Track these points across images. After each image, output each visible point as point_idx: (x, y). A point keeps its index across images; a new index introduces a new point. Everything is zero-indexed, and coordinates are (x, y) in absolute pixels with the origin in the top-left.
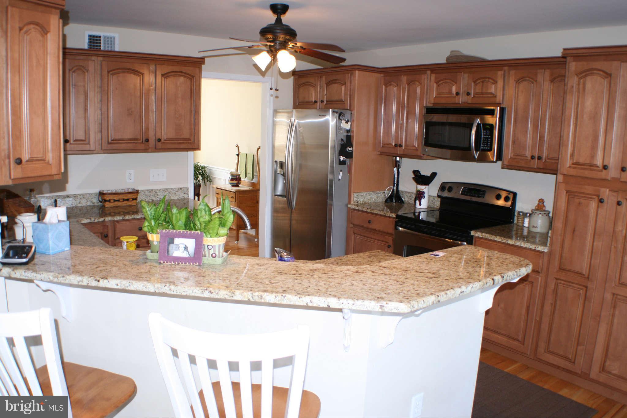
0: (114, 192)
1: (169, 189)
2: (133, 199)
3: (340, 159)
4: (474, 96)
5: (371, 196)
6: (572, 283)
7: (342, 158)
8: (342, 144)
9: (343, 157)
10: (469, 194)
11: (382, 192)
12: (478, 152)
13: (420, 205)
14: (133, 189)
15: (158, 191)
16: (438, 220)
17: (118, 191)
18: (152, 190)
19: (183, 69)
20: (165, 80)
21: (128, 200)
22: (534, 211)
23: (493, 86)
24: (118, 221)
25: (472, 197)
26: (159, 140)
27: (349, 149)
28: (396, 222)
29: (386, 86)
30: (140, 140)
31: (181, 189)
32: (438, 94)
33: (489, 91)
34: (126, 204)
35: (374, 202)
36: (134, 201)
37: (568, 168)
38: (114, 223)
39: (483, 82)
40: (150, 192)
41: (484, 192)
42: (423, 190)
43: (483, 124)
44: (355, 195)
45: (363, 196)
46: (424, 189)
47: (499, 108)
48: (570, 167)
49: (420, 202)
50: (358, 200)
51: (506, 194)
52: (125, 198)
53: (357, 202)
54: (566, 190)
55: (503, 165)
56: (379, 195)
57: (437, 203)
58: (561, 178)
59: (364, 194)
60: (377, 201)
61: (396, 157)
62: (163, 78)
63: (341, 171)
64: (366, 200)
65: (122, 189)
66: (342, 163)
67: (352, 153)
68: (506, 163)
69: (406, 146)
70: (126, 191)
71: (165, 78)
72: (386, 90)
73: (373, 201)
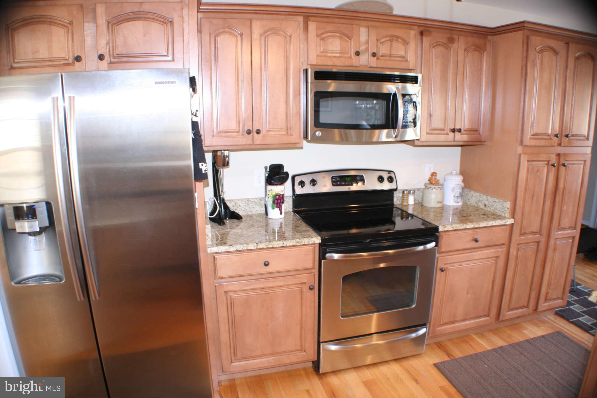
10: (343, 183)
13: (281, 213)
22: (427, 185)
32: (322, 52)
39: (391, 41)
41: (361, 177)
42: (283, 191)
43: (402, 94)
48: (530, 138)
49: (281, 209)
51: (387, 174)
69: (268, 131)
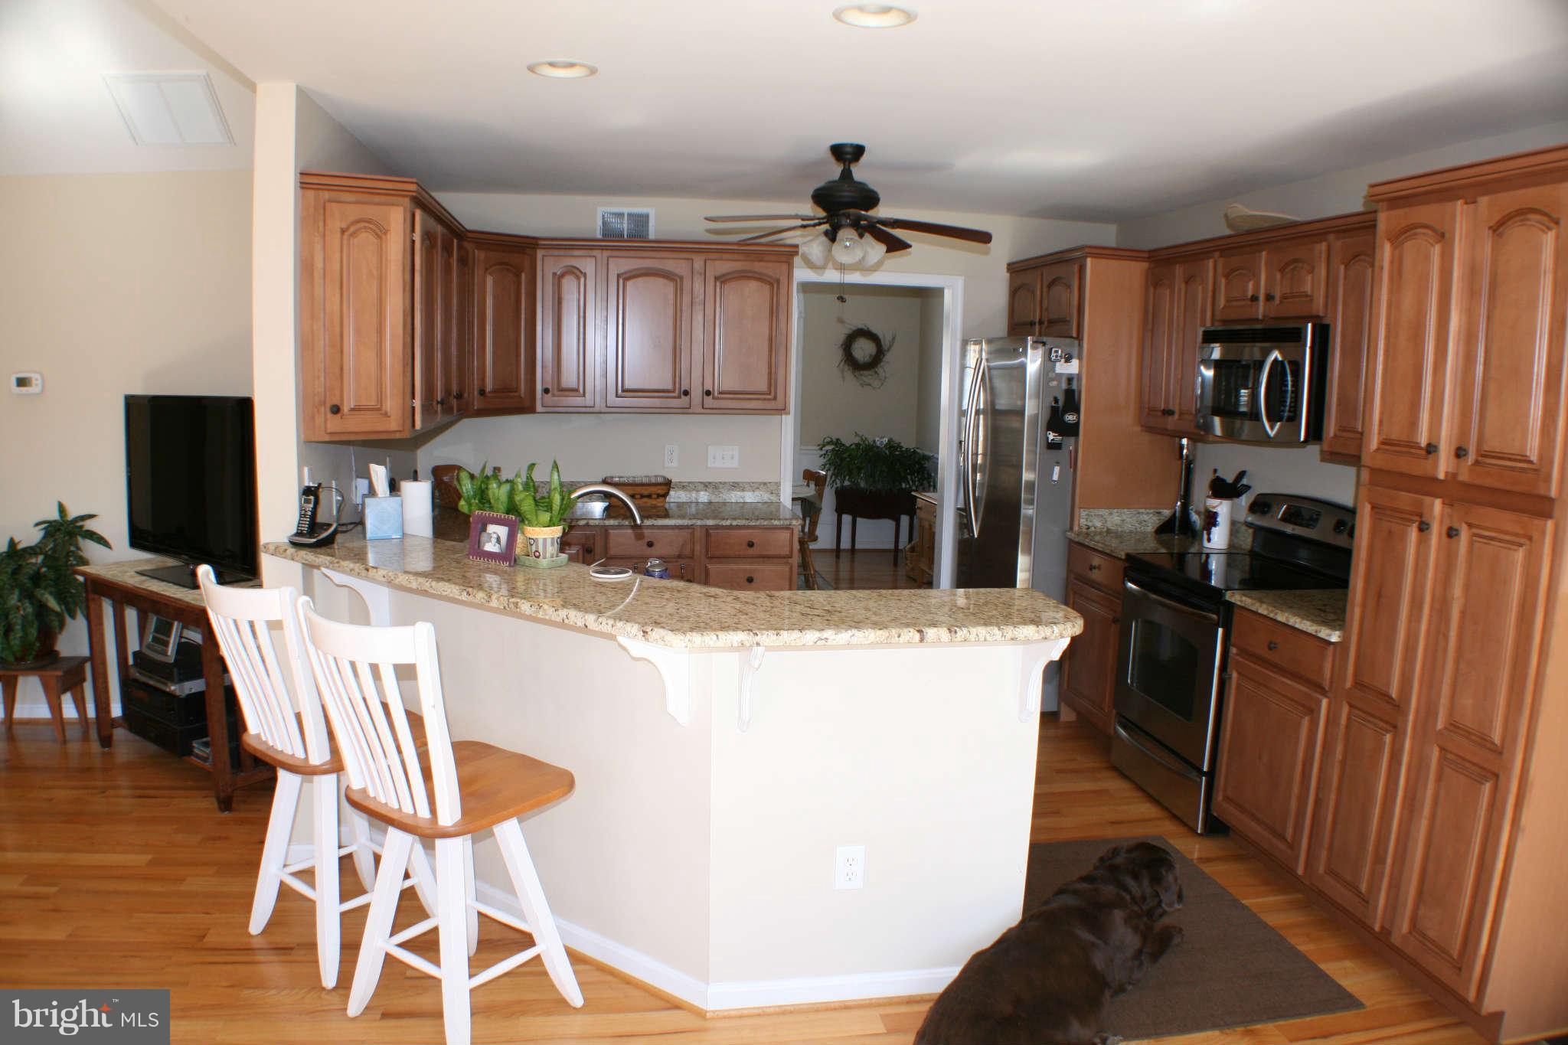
0: (631, 480)
1: (743, 483)
2: (659, 496)
3: (1048, 438)
4: (1281, 302)
5: (1124, 517)
6: (1372, 715)
7: (1051, 436)
8: (1052, 407)
9: (1054, 434)
10: (1294, 520)
11: (1152, 511)
12: (1279, 424)
13: (1209, 540)
14: (664, 478)
15: (721, 486)
16: (1247, 576)
17: (638, 480)
18: (710, 483)
19: (758, 267)
20: (721, 288)
21: (649, 496)
23: (1309, 278)
24: (613, 527)
25: (1297, 527)
26: (708, 393)
27: (1070, 418)
28: (1126, 569)
29: (1155, 287)
30: (674, 392)
31: (765, 484)
32: (1228, 301)
33: (1302, 290)
34: (646, 503)
35: (1131, 532)
36: (661, 499)
37: (1374, 451)
38: (606, 530)
39: (1293, 269)
40: (707, 486)
41: (1318, 515)
42: (1214, 507)
43: (1290, 362)
44: (1084, 513)
45: (1102, 516)
46: (1217, 506)
47: (1310, 325)
48: (1377, 450)
49: (1209, 534)
50: (1090, 524)
52: (646, 493)
53: (1088, 528)
54: (1370, 503)
55: (1322, 452)
56: (1146, 517)
57: (1247, 540)
58: (1365, 475)
59: (1104, 512)
60: (1139, 530)
61: (1181, 438)
62: (718, 284)
63: (1058, 463)
64: (1109, 525)
65: (646, 476)
66: (1053, 446)
67: (1077, 425)
68: (1326, 447)
69: (1181, 414)
70: (653, 480)
71: (722, 283)
72: (1154, 294)
73: (1128, 527)
